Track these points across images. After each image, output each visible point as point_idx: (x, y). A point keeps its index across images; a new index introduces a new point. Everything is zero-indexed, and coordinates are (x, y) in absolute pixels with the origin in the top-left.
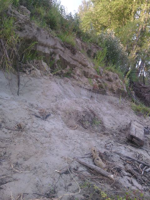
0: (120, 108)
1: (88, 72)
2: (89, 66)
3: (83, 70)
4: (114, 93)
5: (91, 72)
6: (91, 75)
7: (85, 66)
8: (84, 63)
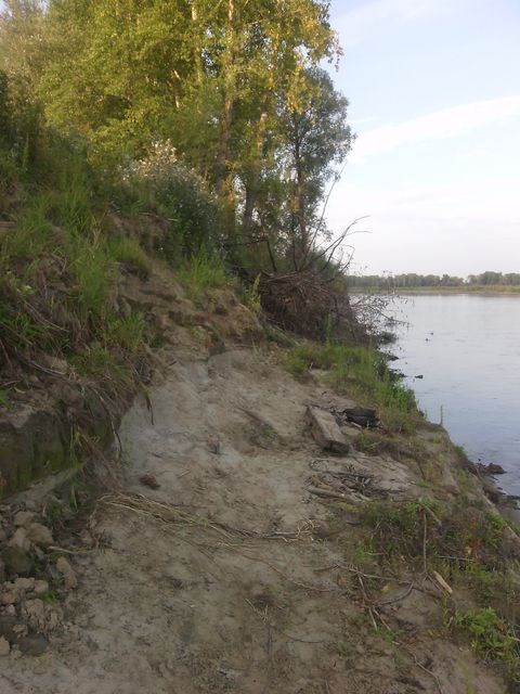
0: (263, 375)
1: (180, 313)
2: (178, 298)
3: (167, 310)
4: (240, 341)
5: (185, 311)
6: (188, 317)
7: (170, 298)
8: (166, 293)
